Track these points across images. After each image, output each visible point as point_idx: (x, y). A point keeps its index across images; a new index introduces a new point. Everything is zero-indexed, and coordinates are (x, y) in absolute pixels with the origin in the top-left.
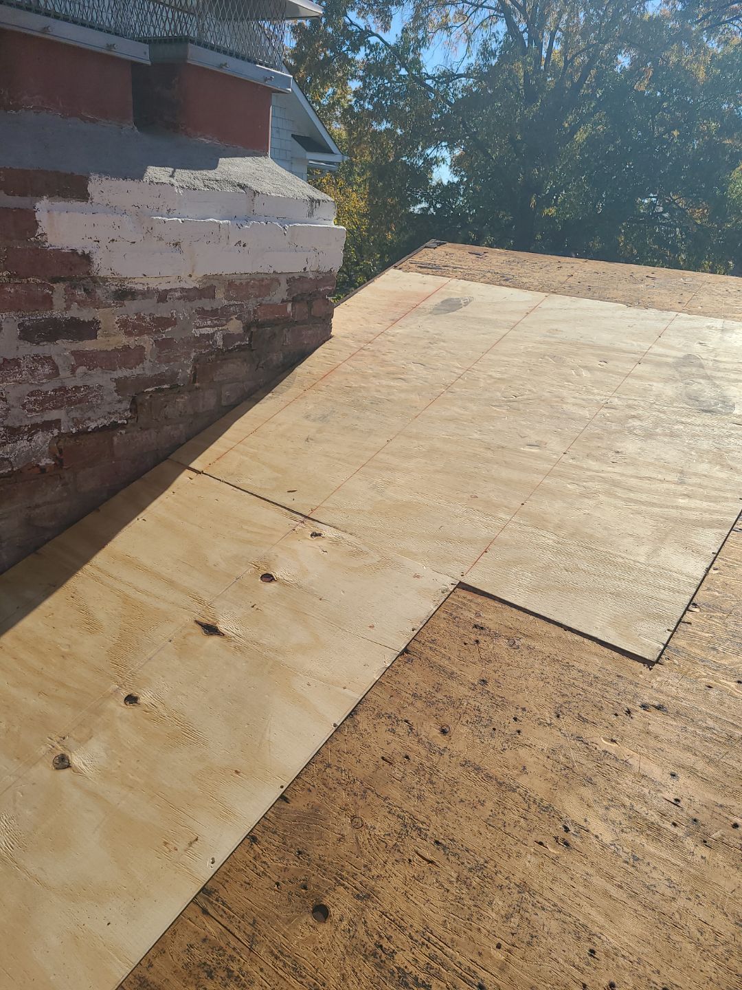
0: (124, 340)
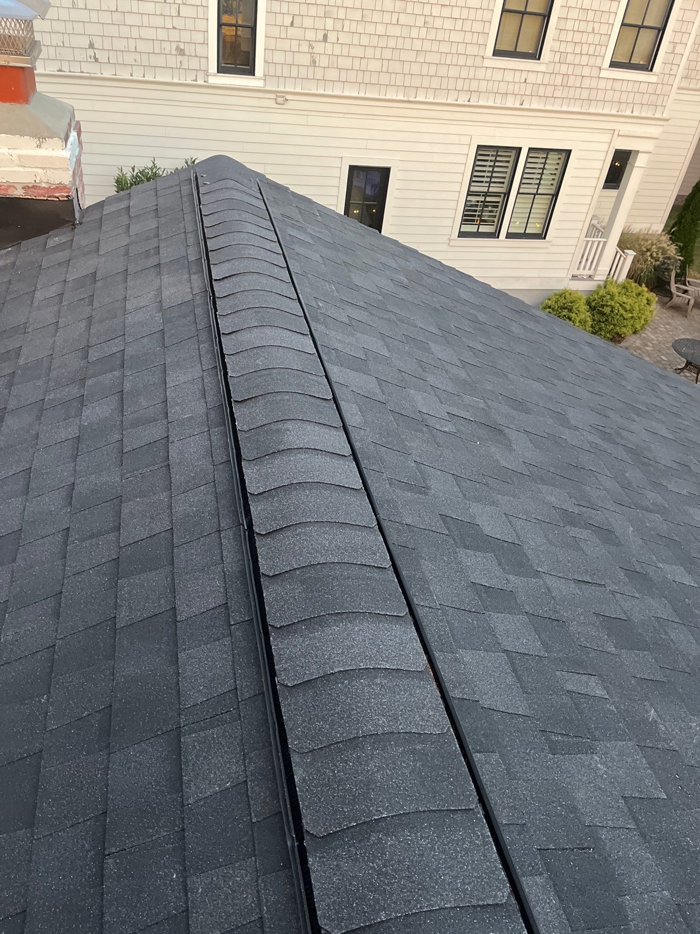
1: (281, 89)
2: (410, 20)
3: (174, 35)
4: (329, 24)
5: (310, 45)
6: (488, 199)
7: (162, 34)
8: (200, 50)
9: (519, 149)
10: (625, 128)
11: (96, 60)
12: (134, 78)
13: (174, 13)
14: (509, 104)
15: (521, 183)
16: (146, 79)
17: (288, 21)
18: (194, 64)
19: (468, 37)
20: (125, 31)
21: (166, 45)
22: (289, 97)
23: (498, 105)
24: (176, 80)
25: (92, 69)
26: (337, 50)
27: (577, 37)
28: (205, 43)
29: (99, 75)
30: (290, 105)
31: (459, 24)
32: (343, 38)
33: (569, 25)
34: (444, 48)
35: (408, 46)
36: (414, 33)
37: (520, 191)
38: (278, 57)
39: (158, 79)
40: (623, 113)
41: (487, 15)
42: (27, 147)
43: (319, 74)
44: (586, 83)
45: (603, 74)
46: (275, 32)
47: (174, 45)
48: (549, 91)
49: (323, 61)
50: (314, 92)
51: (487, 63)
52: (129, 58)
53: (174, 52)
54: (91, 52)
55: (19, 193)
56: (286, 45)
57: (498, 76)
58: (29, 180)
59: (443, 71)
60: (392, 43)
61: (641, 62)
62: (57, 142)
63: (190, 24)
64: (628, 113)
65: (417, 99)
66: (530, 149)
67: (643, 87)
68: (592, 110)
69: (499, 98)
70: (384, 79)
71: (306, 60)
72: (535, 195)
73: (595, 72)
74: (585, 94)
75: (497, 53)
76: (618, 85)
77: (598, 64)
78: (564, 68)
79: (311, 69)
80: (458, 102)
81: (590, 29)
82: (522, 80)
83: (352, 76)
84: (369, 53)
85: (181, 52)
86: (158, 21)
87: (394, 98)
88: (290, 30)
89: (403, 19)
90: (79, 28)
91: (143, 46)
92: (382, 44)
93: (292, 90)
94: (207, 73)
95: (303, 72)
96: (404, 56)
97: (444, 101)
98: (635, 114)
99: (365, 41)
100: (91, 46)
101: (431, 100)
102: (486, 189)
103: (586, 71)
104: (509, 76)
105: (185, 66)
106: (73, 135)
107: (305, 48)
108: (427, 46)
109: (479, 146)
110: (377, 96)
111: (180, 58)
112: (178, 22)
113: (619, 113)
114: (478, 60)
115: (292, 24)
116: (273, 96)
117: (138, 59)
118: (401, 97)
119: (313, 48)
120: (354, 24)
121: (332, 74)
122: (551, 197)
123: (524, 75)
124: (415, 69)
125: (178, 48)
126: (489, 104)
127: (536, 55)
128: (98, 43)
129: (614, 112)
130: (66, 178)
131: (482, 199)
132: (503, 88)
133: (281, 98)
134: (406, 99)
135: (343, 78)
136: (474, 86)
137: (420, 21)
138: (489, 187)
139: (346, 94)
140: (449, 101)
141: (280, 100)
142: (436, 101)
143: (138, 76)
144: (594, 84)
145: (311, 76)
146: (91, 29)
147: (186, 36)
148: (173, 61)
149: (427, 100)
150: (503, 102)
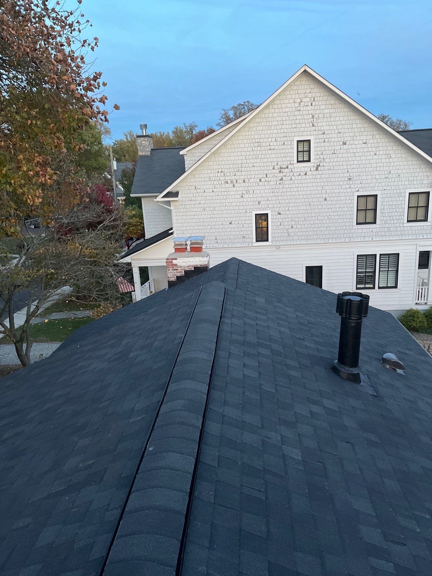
0: (180, 270)
1: (278, 244)
2: (322, 218)
3: (242, 233)
4: (293, 223)
5: (287, 230)
6: (367, 274)
7: (238, 233)
8: (250, 236)
9: (376, 255)
10: (421, 243)
11: (217, 243)
12: (229, 247)
13: (242, 226)
14: (367, 240)
15: (380, 267)
16: (233, 246)
17: (279, 224)
18: (248, 240)
19: (345, 220)
20: (226, 233)
21: (239, 236)
22: (281, 246)
23: (363, 240)
24: (242, 246)
25: (217, 245)
26: (297, 230)
27: (390, 214)
28: (252, 234)
29: (218, 247)
30: (281, 249)
31: (341, 217)
32: (298, 227)
33: (386, 211)
34: (337, 225)
35: (322, 225)
36: (324, 222)
37: (381, 270)
38: (276, 235)
39: (236, 246)
40: (419, 238)
41: (351, 212)
42: (201, 259)
43: (291, 238)
44: (398, 229)
45: (405, 225)
46: (275, 228)
47: (242, 236)
48: (383, 234)
49: (292, 234)
50: (290, 244)
51: (354, 227)
52: (227, 241)
53: (242, 238)
54: (216, 241)
55: (199, 266)
56: (279, 231)
57: (360, 231)
58: (201, 264)
59: (338, 232)
60: (316, 226)
61: (422, 219)
62: (206, 257)
63: (247, 229)
64: (421, 237)
65: (329, 242)
66: (380, 255)
67: (425, 228)
68: (404, 238)
69: (362, 239)
70: (315, 237)
71: (286, 235)
72: (388, 271)
73: (401, 225)
74: (399, 233)
75: (358, 224)
76: (413, 228)
77: (402, 221)
78: (387, 225)
79: (288, 237)
80: (346, 241)
81: (395, 211)
82: (371, 231)
83: (303, 237)
84: (309, 230)
85: (244, 237)
86: (237, 229)
87: (320, 242)
88: (280, 227)
89: (319, 218)
90: (212, 234)
91: (231, 237)
92: (313, 226)
93: (282, 244)
94: (252, 243)
95: (285, 238)
96: (321, 229)
97: (340, 241)
98: (424, 237)
99: (306, 226)
100: (216, 239)
101: (335, 242)
102: (365, 271)
103: (397, 225)
104: (364, 231)
105: (245, 241)
106: (208, 257)
107: (285, 231)
108: (330, 225)
109: (358, 256)
110: (313, 243)
111: (243, 239)
112: (243, 229)
113: (417, 238)
114: (351, 227)
115: (280, 225)
116: (275, 247)
117: (230, 241)
118: (323, 242)
119: (288, 231)
120: (302, 222)
121: (296, 238)
122: (395, 271)
123: (371, 230)
124: (327, 233)
125: (243, 236)
126: (359, 240)
127: (374, 222)
128: (218, 238)
129: (414, 238)
130: (207, 263)
131: (364, 274)
132: (363, 235)
133: (278, 247)
134: (324, 242)
135: (300, 238)
136: (351, 235)
137: (326, 218)
138: (366, 270)
139: (301, 243)
140: (342, 241)
141: (278, 248)
142: (336, 242)
143: (230, 246)
144: (402, 229)
145: (288, 239)
146: (216, 234)
147: (245, 233)
148: (241, 240)
149: (333, 242)
150: (364, 239)
